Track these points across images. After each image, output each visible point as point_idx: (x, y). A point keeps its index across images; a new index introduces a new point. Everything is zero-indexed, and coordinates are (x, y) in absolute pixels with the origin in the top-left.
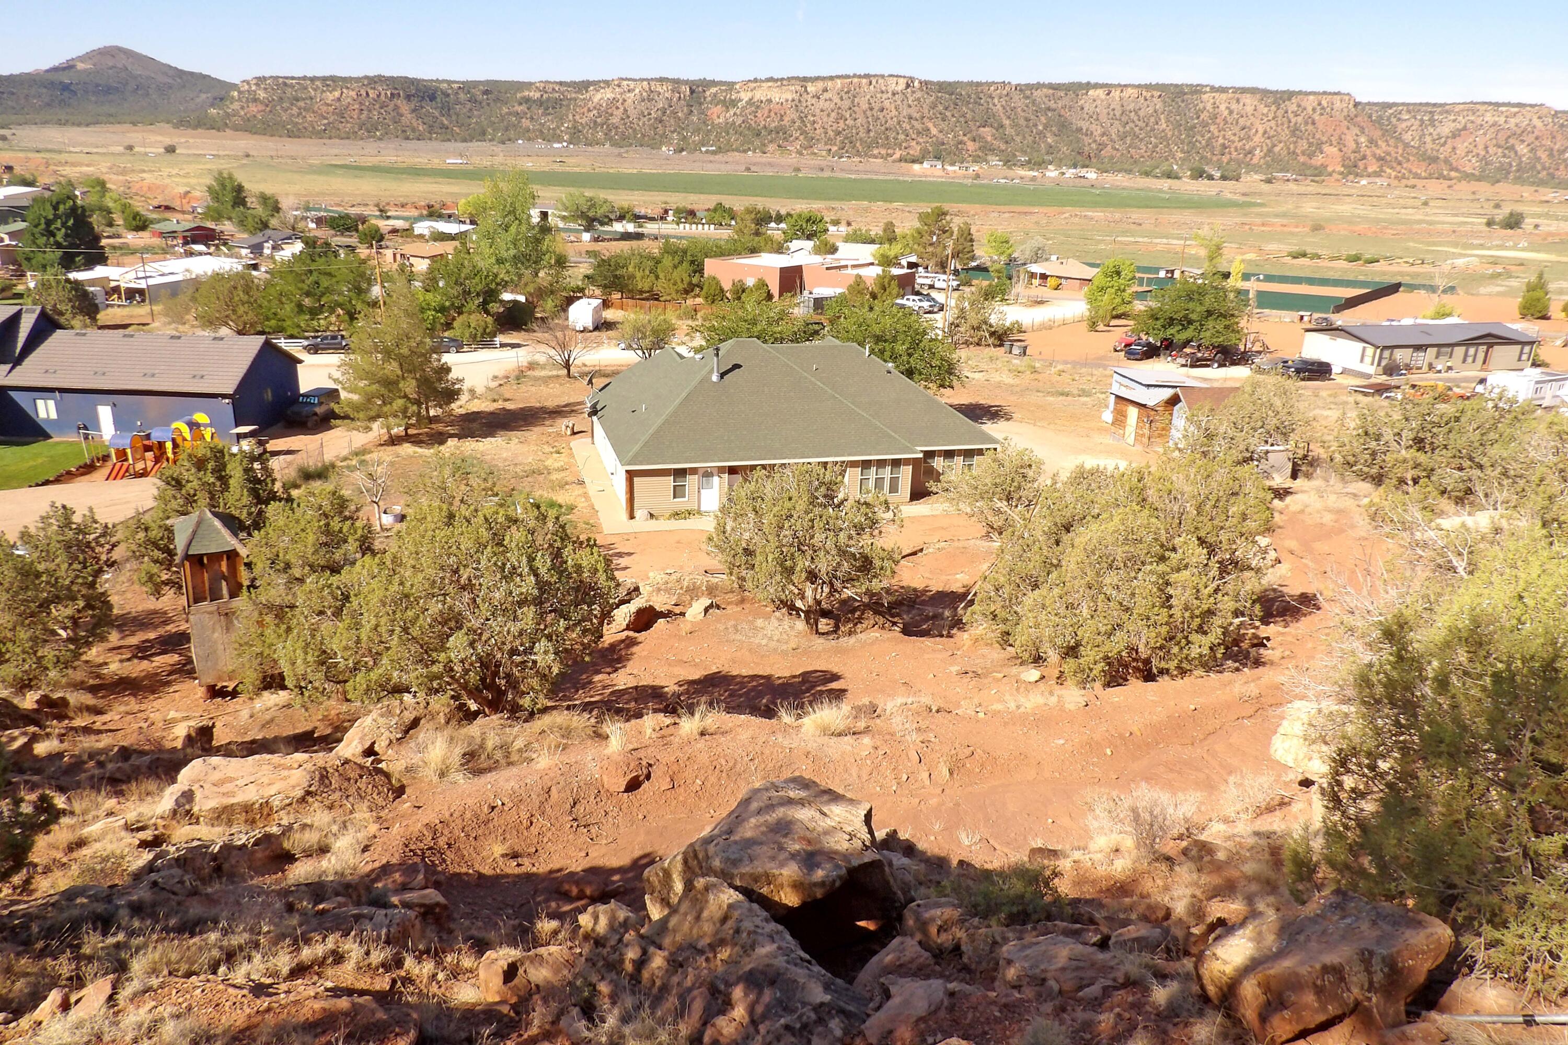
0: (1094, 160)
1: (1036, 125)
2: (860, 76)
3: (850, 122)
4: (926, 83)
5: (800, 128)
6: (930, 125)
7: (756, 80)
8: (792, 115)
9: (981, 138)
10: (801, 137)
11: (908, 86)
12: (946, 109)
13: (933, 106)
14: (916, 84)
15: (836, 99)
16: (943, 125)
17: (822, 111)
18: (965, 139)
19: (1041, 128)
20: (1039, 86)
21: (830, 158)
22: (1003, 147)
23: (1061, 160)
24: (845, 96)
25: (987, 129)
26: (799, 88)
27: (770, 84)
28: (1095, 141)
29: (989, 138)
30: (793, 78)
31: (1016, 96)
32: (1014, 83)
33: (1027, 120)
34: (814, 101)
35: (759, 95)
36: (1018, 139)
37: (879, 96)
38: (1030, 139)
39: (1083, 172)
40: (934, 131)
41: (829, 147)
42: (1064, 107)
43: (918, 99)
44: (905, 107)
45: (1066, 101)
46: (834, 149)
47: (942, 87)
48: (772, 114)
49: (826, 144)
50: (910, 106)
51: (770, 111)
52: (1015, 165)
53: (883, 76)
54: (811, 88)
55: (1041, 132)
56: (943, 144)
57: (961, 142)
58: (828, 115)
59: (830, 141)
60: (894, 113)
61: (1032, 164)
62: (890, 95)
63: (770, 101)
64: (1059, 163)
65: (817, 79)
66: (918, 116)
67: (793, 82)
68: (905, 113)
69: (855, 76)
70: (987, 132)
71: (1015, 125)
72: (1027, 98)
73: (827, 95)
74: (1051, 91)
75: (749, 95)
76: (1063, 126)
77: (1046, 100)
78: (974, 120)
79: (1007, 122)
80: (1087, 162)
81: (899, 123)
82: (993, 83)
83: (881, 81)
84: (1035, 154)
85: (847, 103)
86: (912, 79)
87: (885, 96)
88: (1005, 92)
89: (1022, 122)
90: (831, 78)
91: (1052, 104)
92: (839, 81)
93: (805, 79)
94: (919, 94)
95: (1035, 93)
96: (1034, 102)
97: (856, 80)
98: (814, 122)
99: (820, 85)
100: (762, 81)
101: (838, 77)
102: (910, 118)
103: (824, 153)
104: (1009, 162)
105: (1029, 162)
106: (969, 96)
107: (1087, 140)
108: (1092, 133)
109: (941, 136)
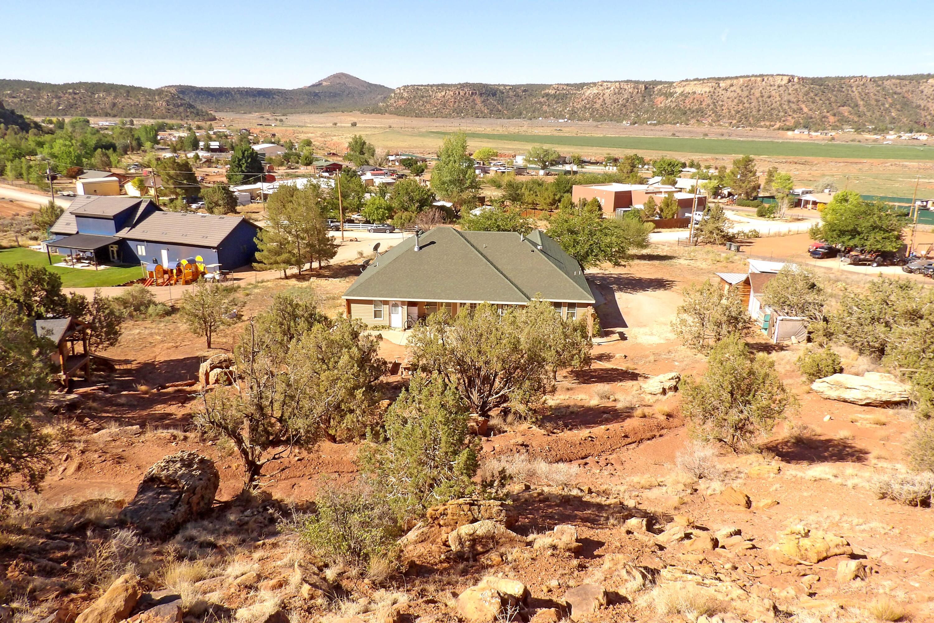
0: (928, 127)
1: (883, 104)
2: (756, 76)
3: (747, 105)
4: (803, 79)
5: (712, 109)
6: (803, 106)
7: (687, 80)
8: (708, 101)
9: (840, 113)
10: (713, 115)
11: (789, 81)
12: (816, 95)
13: (807, 94)
14: (796, 80)
15: (739, 91)
16: (813, 106)
17: (728, 98)
18: (828, 114)
19: (887, 106)
20: (889, 78)
21: (730, 128)
22: (856, 119)
23: (900, 128)
24: (745, 89)
25: (845, 108)
26: (714, 84)
27: (695, 82)
28: (930, 114)
29: (846, 114)
30: (711, 78)
31: (870, 85)
32: (870, 76)
33: (877, 101)
34: (723, 92)
35: (688, 89)
36: (868, 114)
37: (768, 88)
38: (878, 114)
39: (917, 135)
40: (806, 110)
41: (730, 121)
42: (907, 92)
43: (796, 90)
44: (786, 94)
45: (910, 87)
46: (734, 122)
47: (815, 81)
48: (695, 101)
49: (729, 119)
50: (790, 94)
51: (694, 99)
52: (863, 131)
53: (772, 76)
54: (722, 84)
55: (887, 109)
56: (811, 118)
57: (824, 117)
58: (732, 101)
59: (732, 117)
60: (778, 98)
61: (876, 131)
62: (776, 87)
63: (694, 93)
64: (899, 130)
65: (727, 78)
66: (795, 100)
67: (711, 81)
68: (786, 98)
69: (753, 76)
70: (845, 110)
71: (867, 105)
72: (879, 86)
73: (732, 89)
74: (898, 81)
75: (682, 89)
76: (905, 104)
77: (894, 87)
78: (836, 102)
79: (861, 103)
80: (922, 129)
81: (781, 105)
82: (854, 77)
83: (770, 78)
84: (880, 124)
85: (746, 93)
86: (793, 77)
87: (772, 88)
88: (862, 83)
89: (873, 102)
90: (737, 78)
91: (898, 90)
92: (741, 80)
93: (719, 79)
94: (797, 86)
95: (886, 83)
96: (884, 89)
97: (753, 78)
98: (722, 105)
99: (729, 82)
100: (691, 81)
101: (741, 77)
102: (789, 101)
103: (727, 125)
104: (859, 129)
105: (875, 129)
106: (834, 87)
107: (923, 113)
108: (928, 108)
109: (810, 113)
